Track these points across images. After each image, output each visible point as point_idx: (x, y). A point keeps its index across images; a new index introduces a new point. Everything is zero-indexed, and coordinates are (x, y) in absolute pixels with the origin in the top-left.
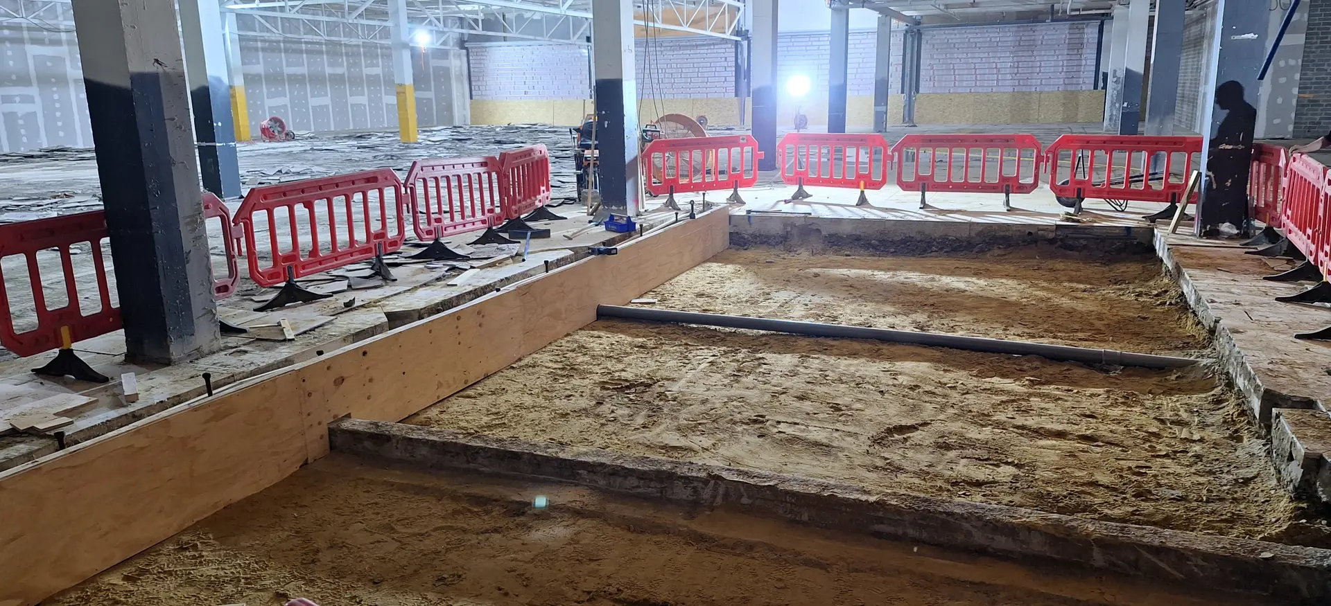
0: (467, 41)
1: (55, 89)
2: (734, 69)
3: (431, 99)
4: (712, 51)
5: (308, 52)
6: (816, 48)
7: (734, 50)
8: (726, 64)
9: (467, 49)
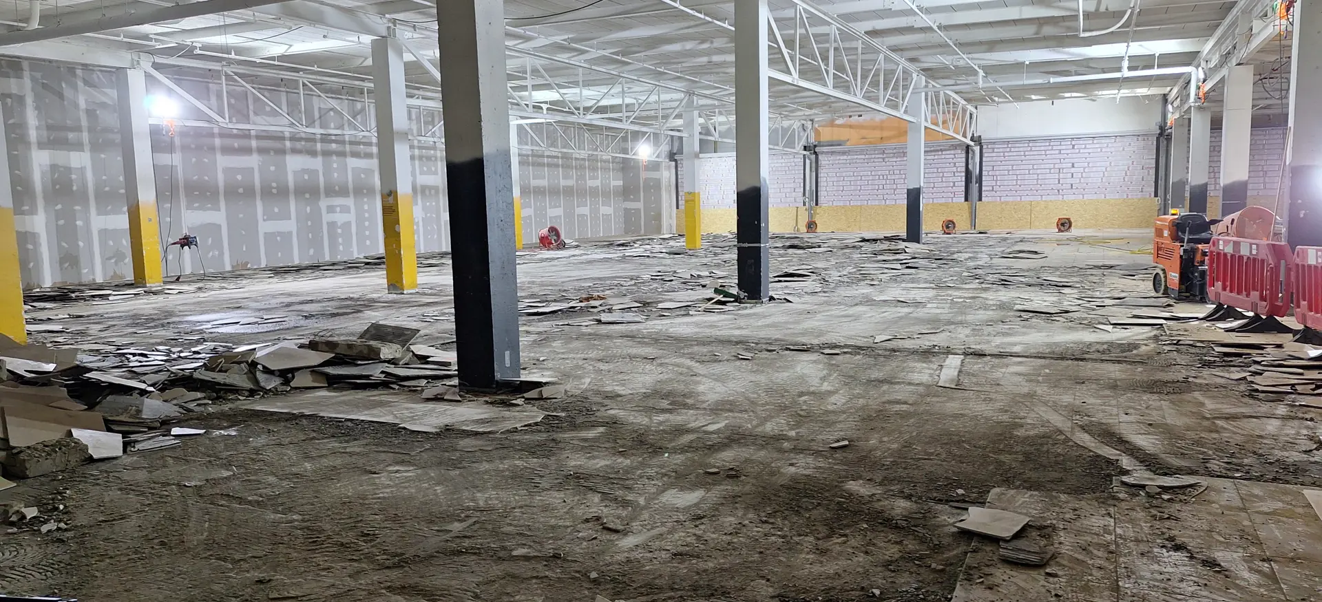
0: (675, 154)
1: (365, 200)
2: (964, 174)
3: (639, 210)
4: (939, 157)
5: (549, 165)
6: (1057, 152)
7: (964, 155)
8: (955, 169)
9: (676, 161)
